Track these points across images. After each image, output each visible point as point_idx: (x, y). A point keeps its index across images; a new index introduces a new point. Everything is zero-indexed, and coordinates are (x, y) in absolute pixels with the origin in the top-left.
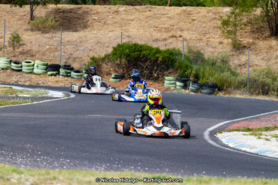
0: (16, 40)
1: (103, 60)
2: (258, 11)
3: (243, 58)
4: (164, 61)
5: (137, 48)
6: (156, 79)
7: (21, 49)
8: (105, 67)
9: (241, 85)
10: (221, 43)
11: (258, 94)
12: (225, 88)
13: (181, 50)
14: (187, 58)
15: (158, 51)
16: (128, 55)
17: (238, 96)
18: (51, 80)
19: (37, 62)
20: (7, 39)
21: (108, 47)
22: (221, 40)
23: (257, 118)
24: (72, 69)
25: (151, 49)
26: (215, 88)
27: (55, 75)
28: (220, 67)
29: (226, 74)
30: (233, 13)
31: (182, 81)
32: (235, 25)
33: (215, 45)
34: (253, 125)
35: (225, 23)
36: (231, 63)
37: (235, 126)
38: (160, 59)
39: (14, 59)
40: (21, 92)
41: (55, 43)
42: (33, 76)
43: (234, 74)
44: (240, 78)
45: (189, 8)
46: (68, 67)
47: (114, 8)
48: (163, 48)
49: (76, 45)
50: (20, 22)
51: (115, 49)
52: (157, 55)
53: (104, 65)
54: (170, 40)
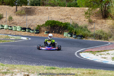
0: (11, 18)
1: (42, 26)
2: (98, 9)
3: (93, 26)
4: (64, 27)
5: (54, 22)
6: (61, 33)
7: (12, 22)
8: (43, 29)
9: (92, 36)
10: (85, 21)
11: (98, 39)
12: (86, 37)
13: (70, 23)
14: (72, 26)
15: (62, 23)
16: (51, 25)
17: (90, 40)
18: (23, 33)
19: (18, 27)
20: (7, 18)
21: (44, 21)
22: (85, 19)
23: (95, 48)
24: (31, 29)
25: (59, 22)
26: (82, 37)
27: (24, 32)
28: (84, 29)
29: (86, 32)
30: (89, 10)
31: (70, 34)
32: (90, 14)
33: (82, 21)
34: (93, 50)
35: (86, 13)
36: (88, 28)
37: (87, 50)
38: (62, 26)
39: (10, 26)
41: (25, 20)
42: (17, 32)
43: (89, 32)
44: (91, 33)
45: (73, 8)
46: (29, 29)
47: (46, 7)
48: (63, 22)
49: (32, 21)
50: (12, 12)
51: (46, 22)
52: (61, 25)
53: (42, 28)
54: (66, 19)
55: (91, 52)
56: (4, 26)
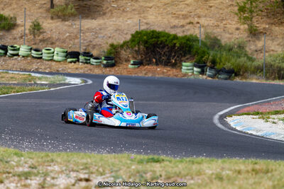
0: (36, 28)
1: (122, 46)
3: (260, 44)
4: (181, 48)
5: (155, 35)
6: (174, 66)
7: (41, 37)
8: (124, 54)
9: (258, 70)
10: (238, 29)
11: (274, 79)
12: (241, 73)
13: (198, 36)
14: (204, 44)
15: (175, 37)
16: (146, 42)
17: (254, 81)
18: (71, 67)
19: (57, 49)
20: (28, 27)
21: (126, 34)
22: (238, 26)
23: (268, 102)
24: (91, 56)
25: (168, 35)
26: (232, 73)
27: (75, 62)
28: (237, 52)
29: (243, 59)
31: (199, 67)
32: (251, 12)
33: (231, 31)
34: (263, 109)
35: (242, 9)
36: (247, 49)
37: (245, 110)
38: (178, 45)
39: (34, 47)
40: (40, 79)
41: (75, 31)
42: (54, 63)
43: (251, 59)
44: (256, 64)
46: (87, 54)
48: (180, 35)
49: (96, 33)
50: (40, 10)
51: (133, 36)
52: (175, 41)
53: (123, 52)
54: (187, 27)
55: (258, 114)
56: (19, 49)
